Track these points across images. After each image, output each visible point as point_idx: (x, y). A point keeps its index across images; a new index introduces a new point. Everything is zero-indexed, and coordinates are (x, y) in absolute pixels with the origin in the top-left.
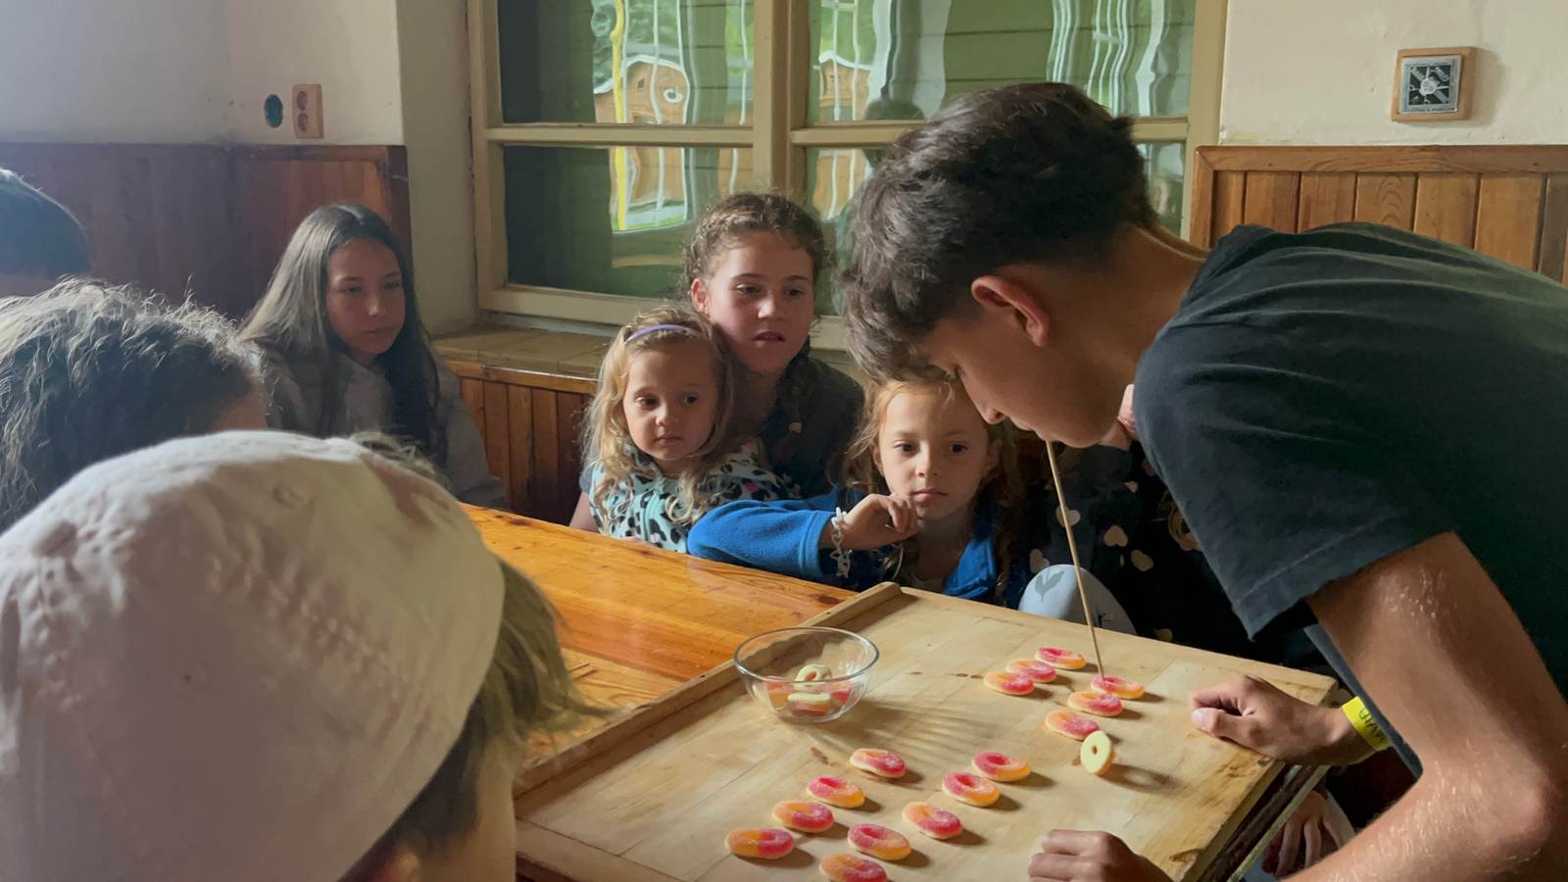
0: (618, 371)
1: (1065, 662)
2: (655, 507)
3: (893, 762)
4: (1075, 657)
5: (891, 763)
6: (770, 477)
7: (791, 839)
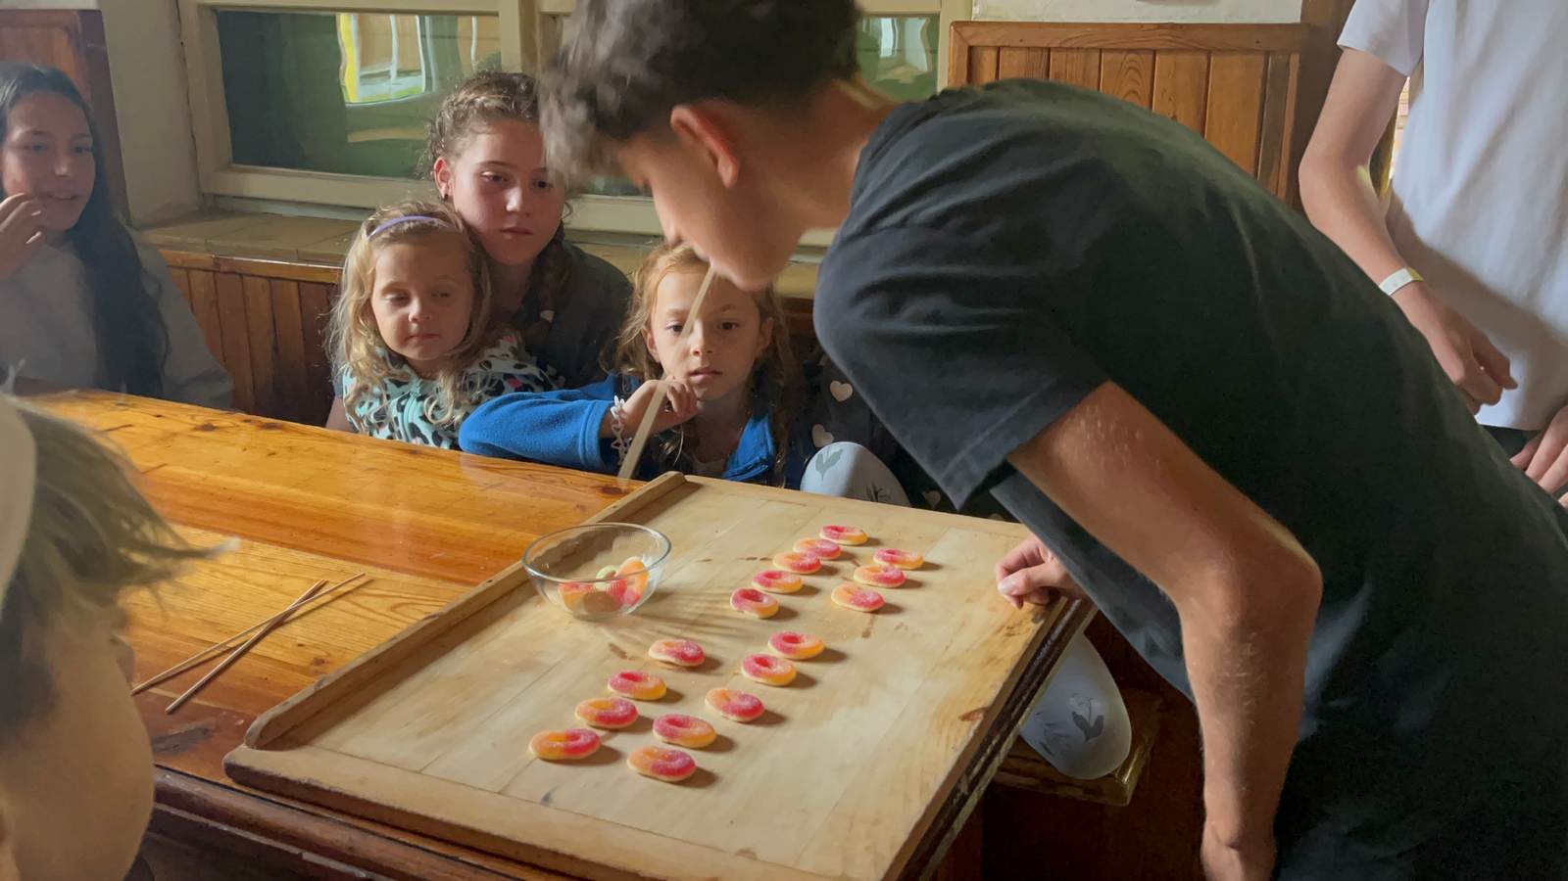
0: (364, 266)
1: (849, 538)
2: (413, 411)
3: (692, 651)
4: (858, 533)
5: (690, 652)
6: (533, 370)
7: (597, 737)
